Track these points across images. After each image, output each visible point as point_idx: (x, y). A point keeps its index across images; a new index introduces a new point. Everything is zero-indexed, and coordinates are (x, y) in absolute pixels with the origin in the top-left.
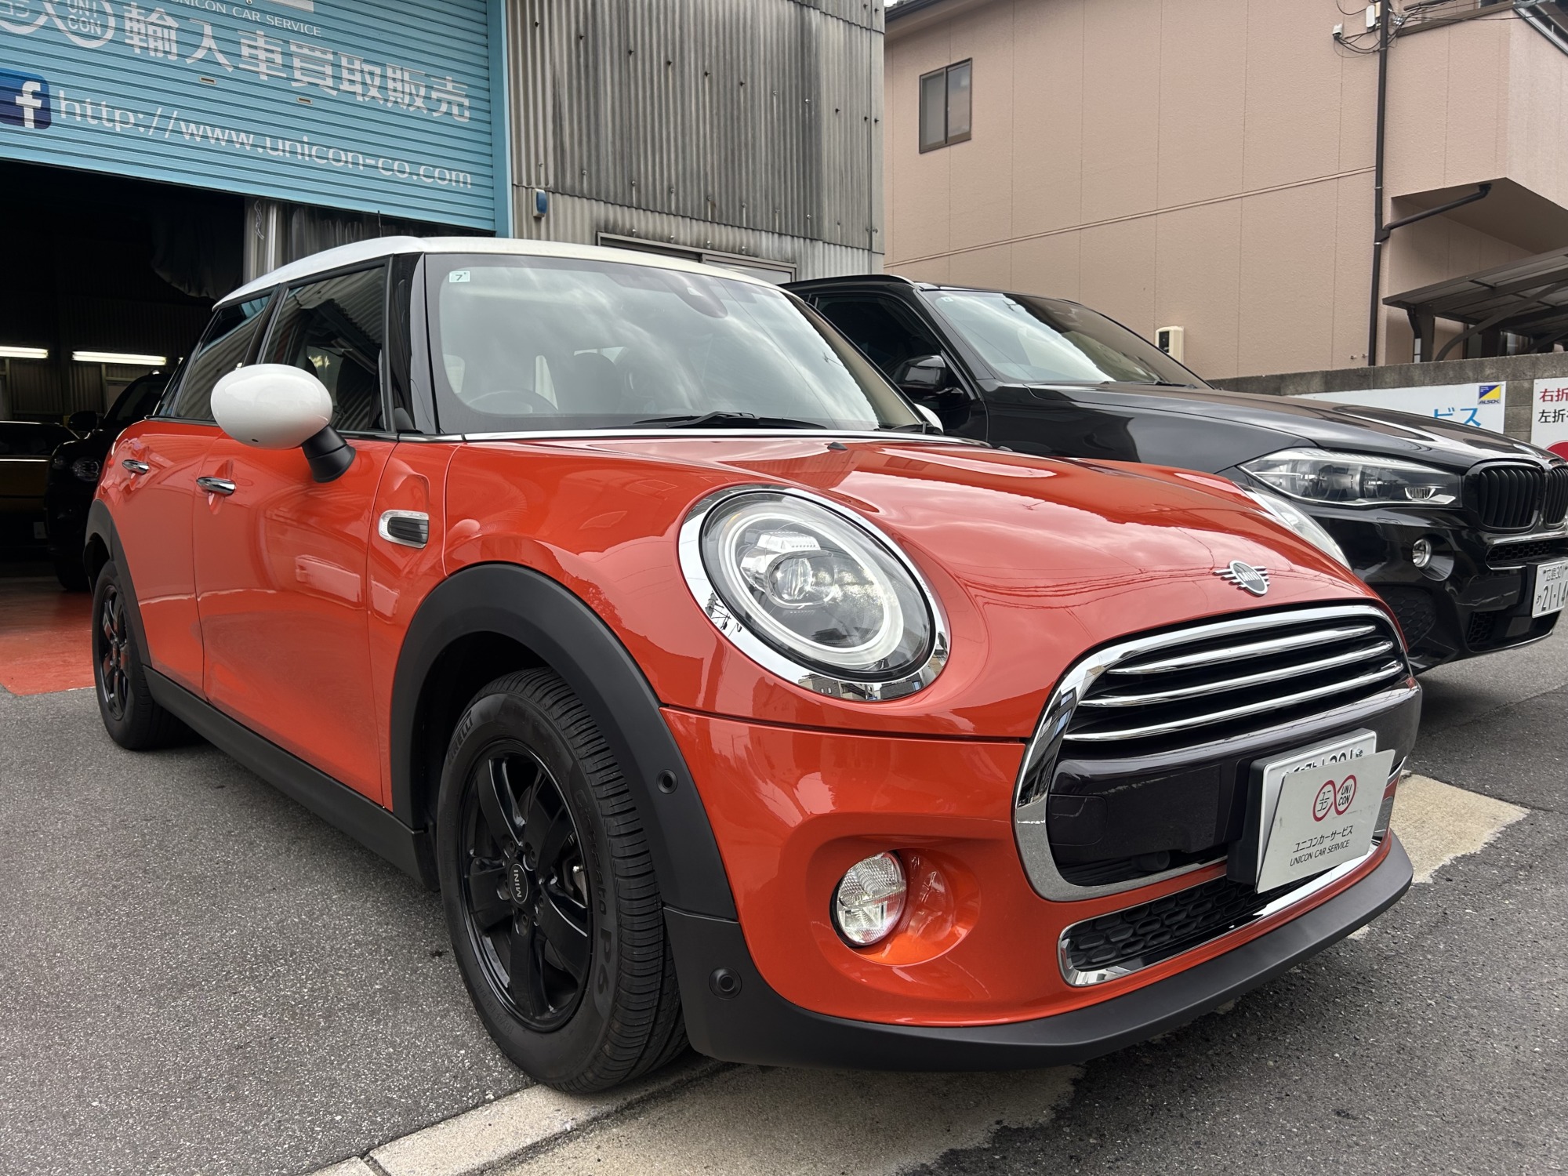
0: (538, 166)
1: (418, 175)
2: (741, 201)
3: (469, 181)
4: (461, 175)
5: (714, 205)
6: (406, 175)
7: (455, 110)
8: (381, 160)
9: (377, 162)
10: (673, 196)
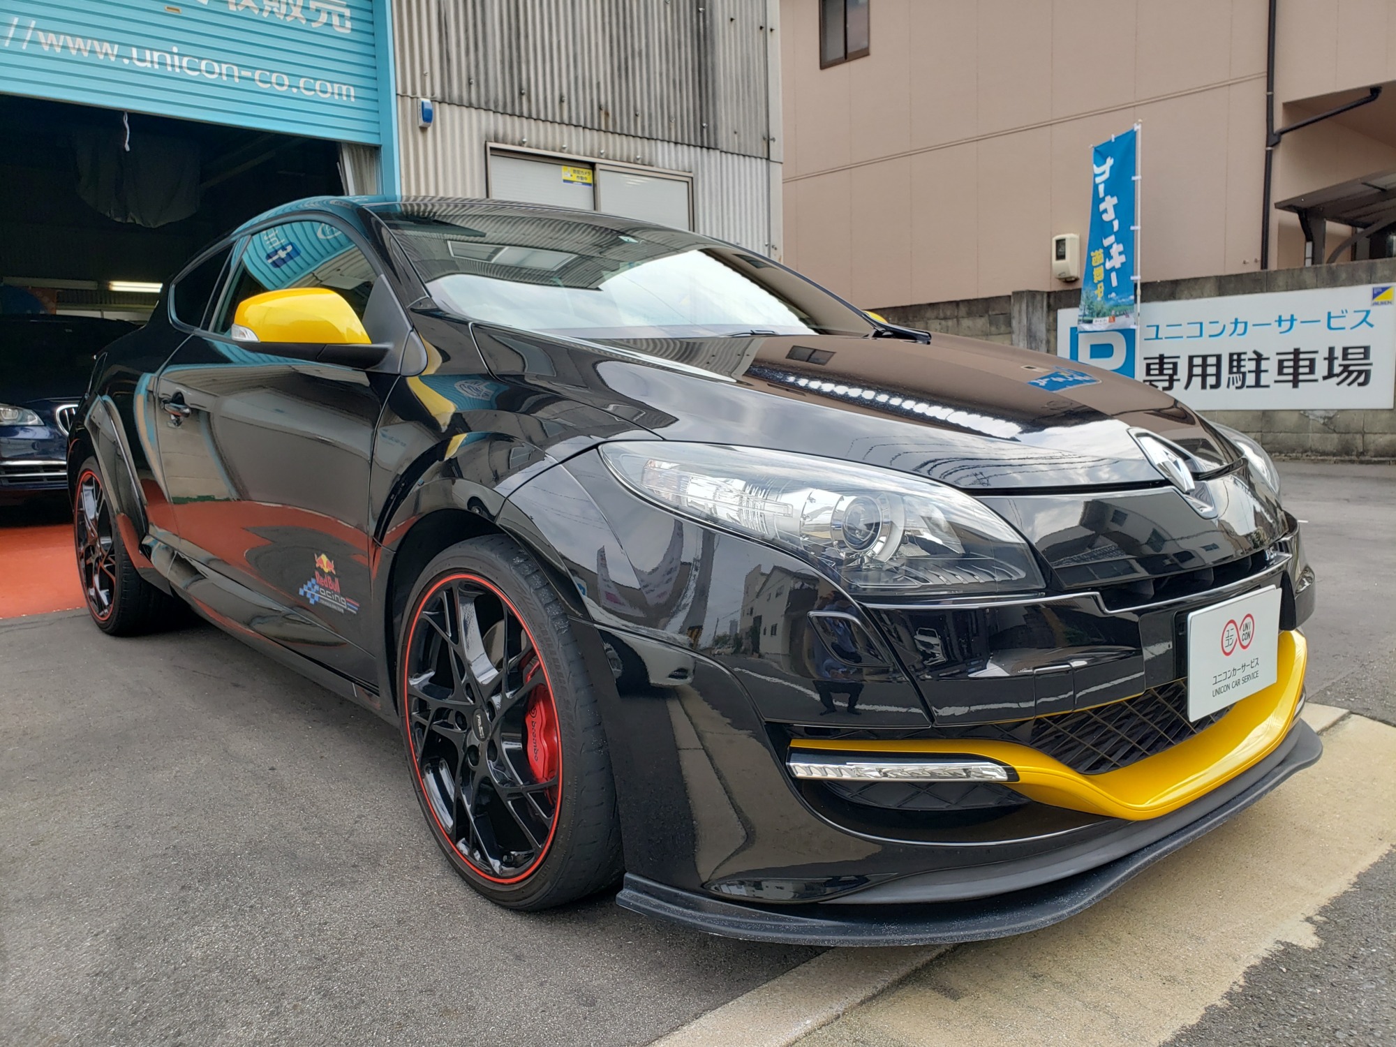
0: (423, 75)
1: (298, 88)
2: (635, 110)
3: (352, 93)
4: (344, 88)
5: (607, 114)
6: (285, 88)
7: (336, 20)
8: (258, 72)
9: (253, 75)
10: (565, 105)
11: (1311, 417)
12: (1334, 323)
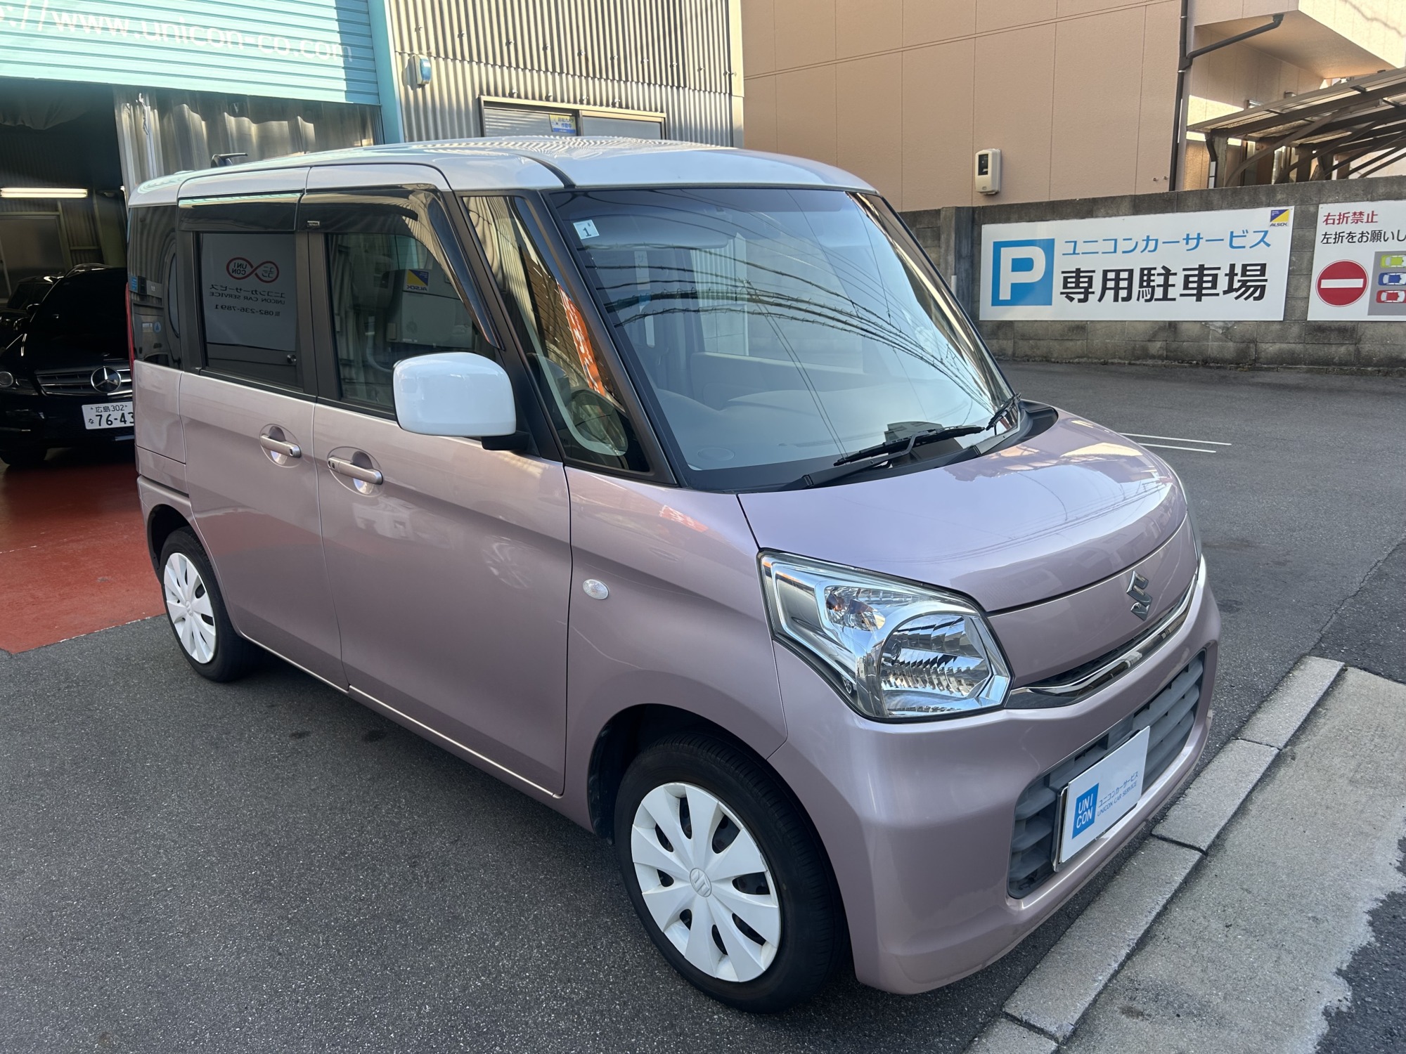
0: (418, 29)
1: (299, 51)
2: (611, 52)
3: (350, 54)
4: (342, 48)
5: (586, 59)
6: (286, 52)
8: (260, 38)
9: (257, 40)
10: (549, 53)
11: (1212, 328)
12: (1236, 242)
